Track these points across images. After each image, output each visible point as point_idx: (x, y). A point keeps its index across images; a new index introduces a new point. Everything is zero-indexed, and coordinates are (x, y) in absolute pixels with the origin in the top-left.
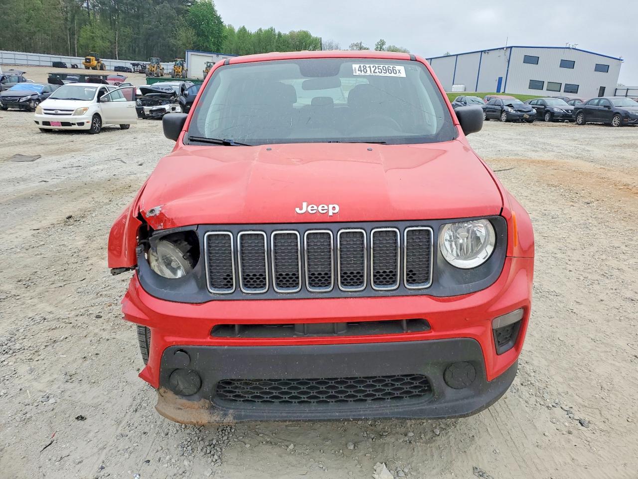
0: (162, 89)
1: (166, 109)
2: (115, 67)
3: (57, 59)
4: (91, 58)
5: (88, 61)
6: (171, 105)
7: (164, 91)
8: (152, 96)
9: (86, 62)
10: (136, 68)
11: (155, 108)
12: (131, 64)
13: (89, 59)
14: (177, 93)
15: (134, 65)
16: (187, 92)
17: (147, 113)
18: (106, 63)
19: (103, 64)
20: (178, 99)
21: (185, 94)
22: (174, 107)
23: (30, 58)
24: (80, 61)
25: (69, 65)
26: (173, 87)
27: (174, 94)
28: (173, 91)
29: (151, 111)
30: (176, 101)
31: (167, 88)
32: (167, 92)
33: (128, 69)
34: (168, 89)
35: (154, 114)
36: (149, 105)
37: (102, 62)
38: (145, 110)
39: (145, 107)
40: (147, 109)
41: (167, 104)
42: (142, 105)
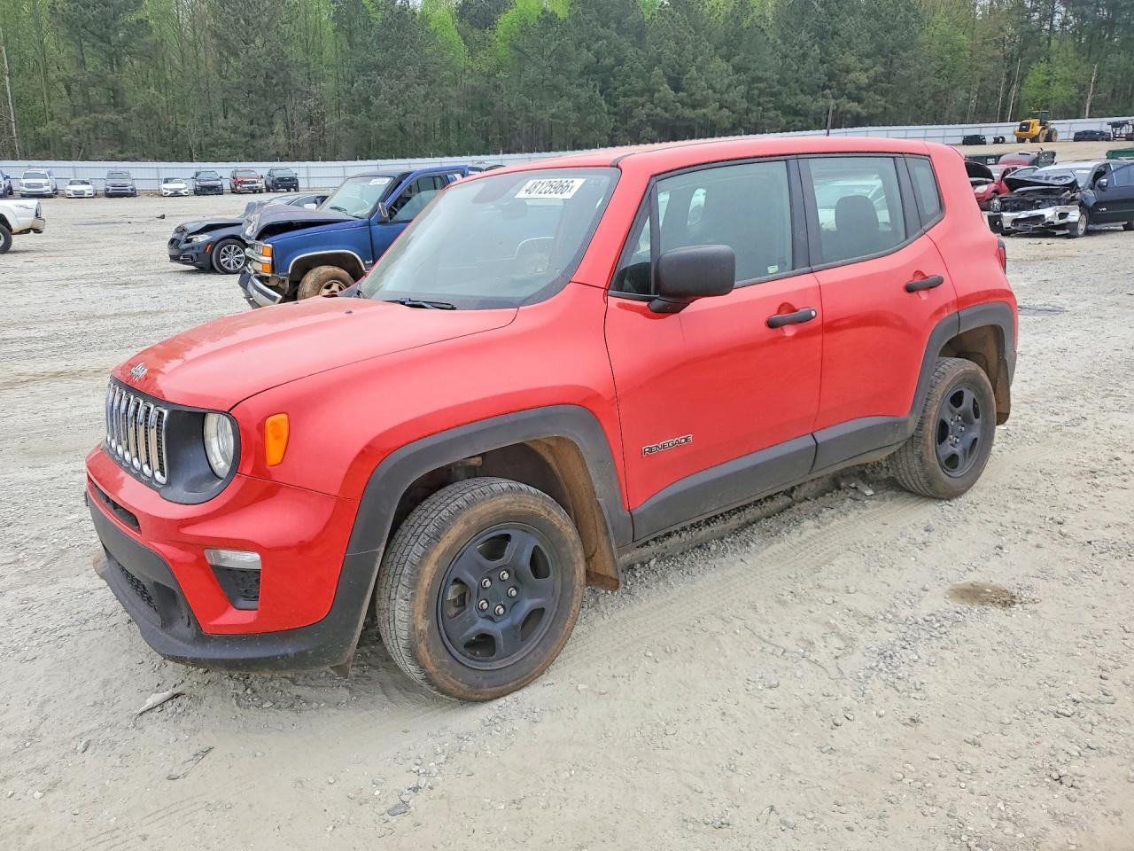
0: (1047, 178)
1: (1046, 217)
2: (1076, 134)
3: (971, 130)
4: (1032, 121)
5: (1025, 128)
6: (1058, 207)
7: (1050, 182)
8: (1024, 193)
9: (1021, 130)
10: (1118, 132)
11: (1023, 215)
12: (1109, 124)
13: (1028, 125)
14: (1080, 185)
15: (1115, 125)
16: (1105, 180)
17: (1007, 225)
18: (1058, 128)
19: (1054, 130)
20: (1078, 195)
21: (1099, 186)
22: (1066, 211)
23: (929, 133)
24: (1009, 129)
25: (990, 139)
26: (1078, 171)
27: (1073, 186)
28: (1069, 181)
29: (1016, 221)
30: (1073, 199)
31: (1059, 175)
32: (1057, 182)
33: (1102, 133)
34: (1060, 178)
35: (1019, 227)
36: (1014, 210)
37: (1052, 127)
38: (1004, 220)
39: (1004, 214)
40: (1008, 217)
41: (1050, 206)
42: (1001, 211)
